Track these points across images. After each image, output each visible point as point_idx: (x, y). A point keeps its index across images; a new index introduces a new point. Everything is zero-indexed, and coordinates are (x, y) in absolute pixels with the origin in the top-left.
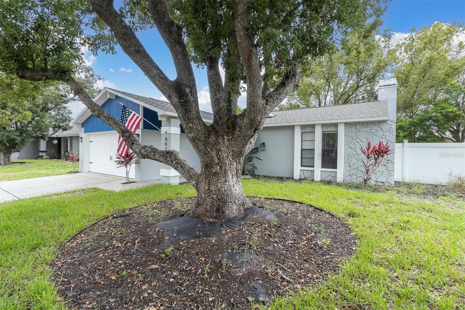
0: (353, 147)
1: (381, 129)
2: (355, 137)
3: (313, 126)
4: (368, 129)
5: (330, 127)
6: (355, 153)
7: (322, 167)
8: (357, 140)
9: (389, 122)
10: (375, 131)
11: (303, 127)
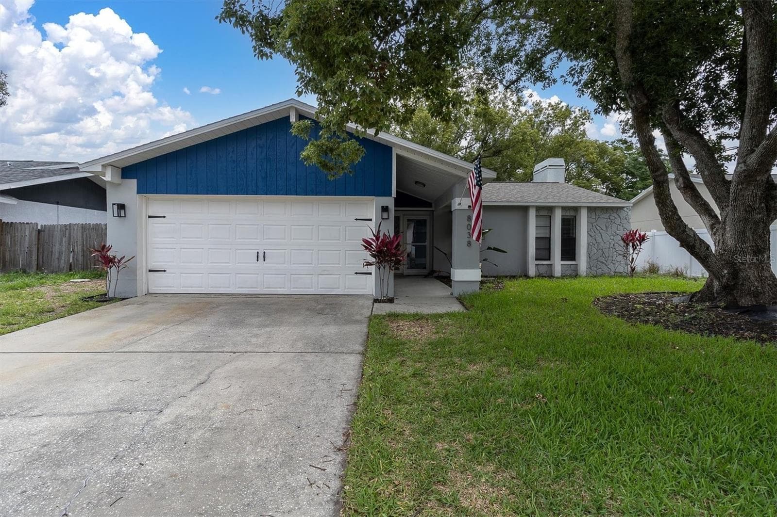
0: (593, 235)
1: (619, 215)
2: (595, 224)
3: (551, 209)
4: (607, 216)
5: (568, 211)
6: (595, 242)
7: (562, 260)
8: (597, 227)
9: (625, 209)
10: (613, 218)
11: (539, 209)
